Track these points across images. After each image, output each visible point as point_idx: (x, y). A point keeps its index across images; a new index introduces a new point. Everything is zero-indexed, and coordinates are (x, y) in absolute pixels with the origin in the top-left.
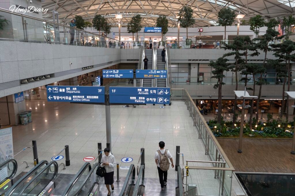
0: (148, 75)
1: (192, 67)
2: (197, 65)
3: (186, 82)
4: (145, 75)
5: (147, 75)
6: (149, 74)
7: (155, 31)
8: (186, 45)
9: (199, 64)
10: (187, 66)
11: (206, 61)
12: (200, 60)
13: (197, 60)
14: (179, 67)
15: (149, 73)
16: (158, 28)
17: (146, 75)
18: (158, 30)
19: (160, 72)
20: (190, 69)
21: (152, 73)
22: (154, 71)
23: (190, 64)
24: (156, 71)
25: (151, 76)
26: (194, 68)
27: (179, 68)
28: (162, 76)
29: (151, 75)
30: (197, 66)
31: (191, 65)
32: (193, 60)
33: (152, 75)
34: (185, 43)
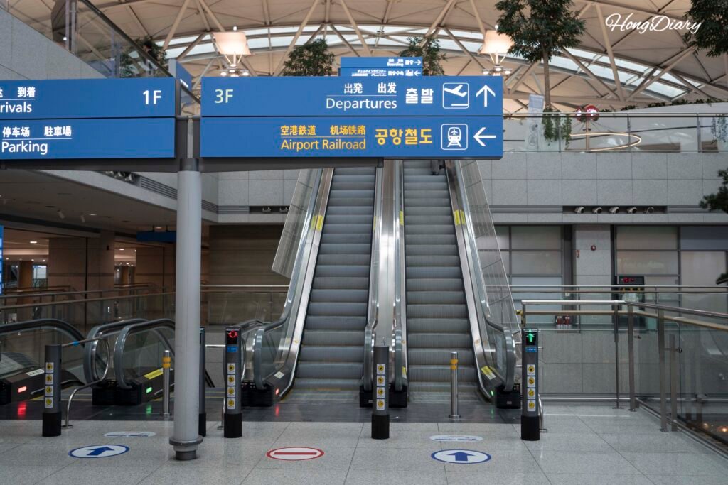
0: (323, 132)
1: (581, 242)
2: (608, 233)
3: (554, 325)
4: (284, 130)
5: (312, 130)
6: (325, 120)
7: (390, 73)
8: (543, 138)
9: (614, 229)
10: (555, 242)
11: (651, 212)
12: (623, 209)
13: (607, 209)
14: (513, 247)
15: (332, 104)
16: (407, 62)
17: (302, 130)
18: (405, 68)
19: (437, 96)
20: (570, 256)
21: (357, 105)
22: (381, 88)
23: (568, 232)
24: (392, 87)
25: (345, 138)
26: (593, 249)
27: (514, 254)
28: (454, 139)
29: (345, 130)
30: (608, 242)
31: (578, 233)
32: (589, 209)
33: (362, 130)
34: (541, 129)
